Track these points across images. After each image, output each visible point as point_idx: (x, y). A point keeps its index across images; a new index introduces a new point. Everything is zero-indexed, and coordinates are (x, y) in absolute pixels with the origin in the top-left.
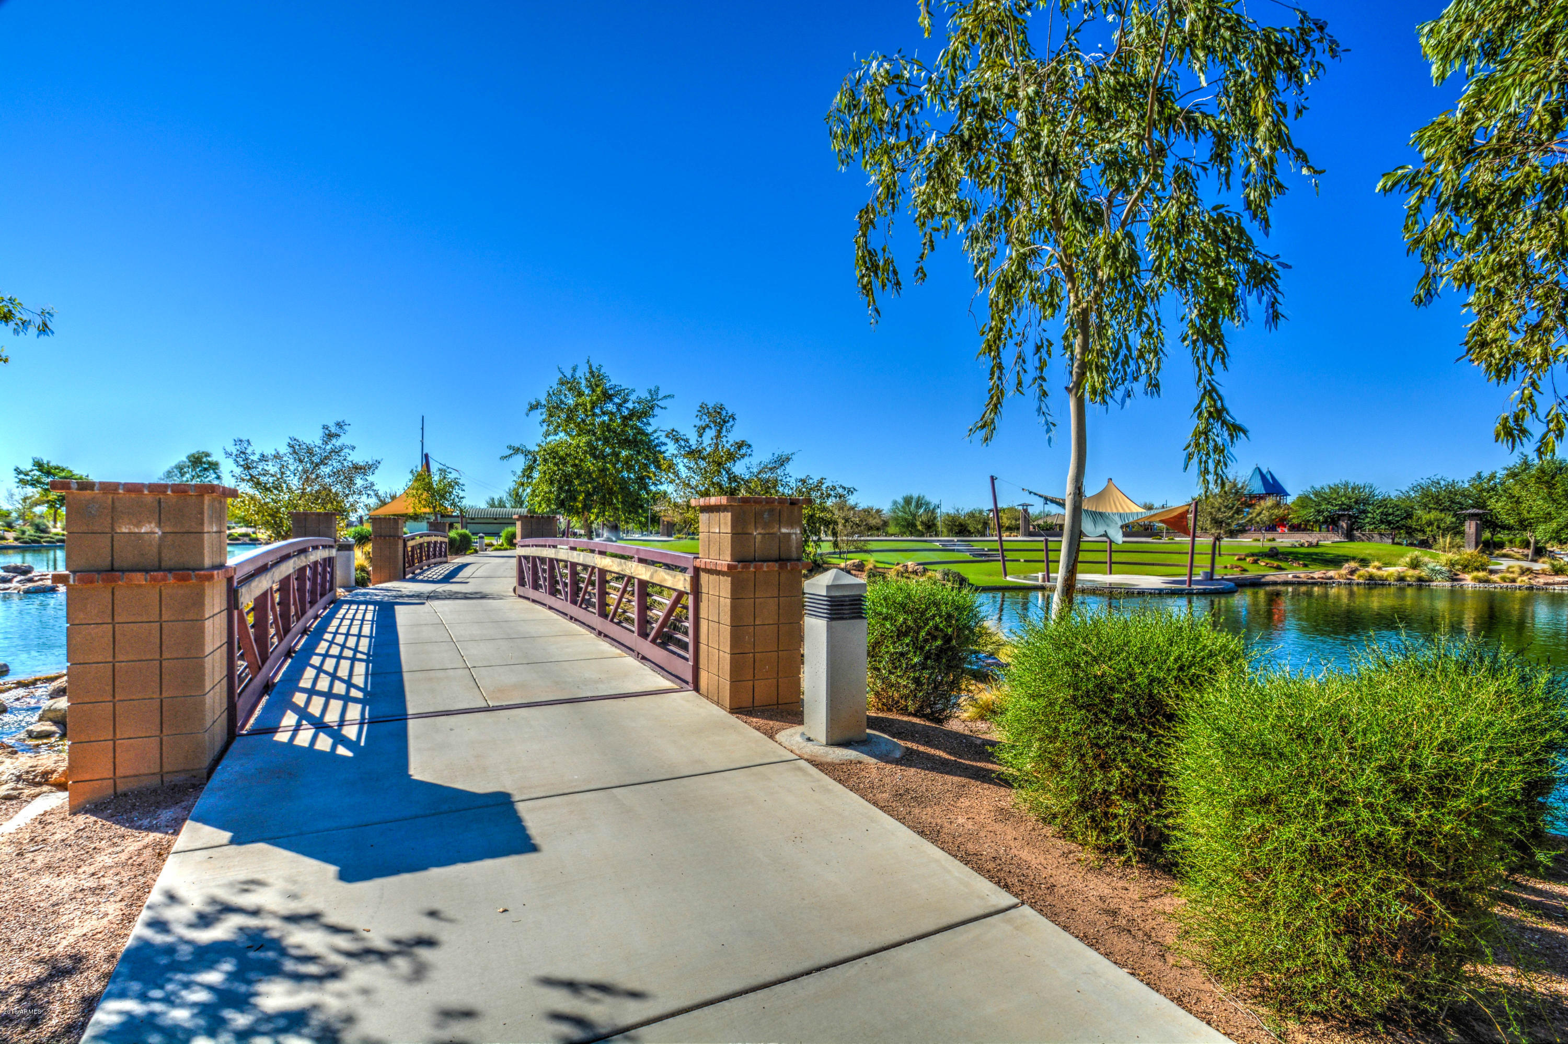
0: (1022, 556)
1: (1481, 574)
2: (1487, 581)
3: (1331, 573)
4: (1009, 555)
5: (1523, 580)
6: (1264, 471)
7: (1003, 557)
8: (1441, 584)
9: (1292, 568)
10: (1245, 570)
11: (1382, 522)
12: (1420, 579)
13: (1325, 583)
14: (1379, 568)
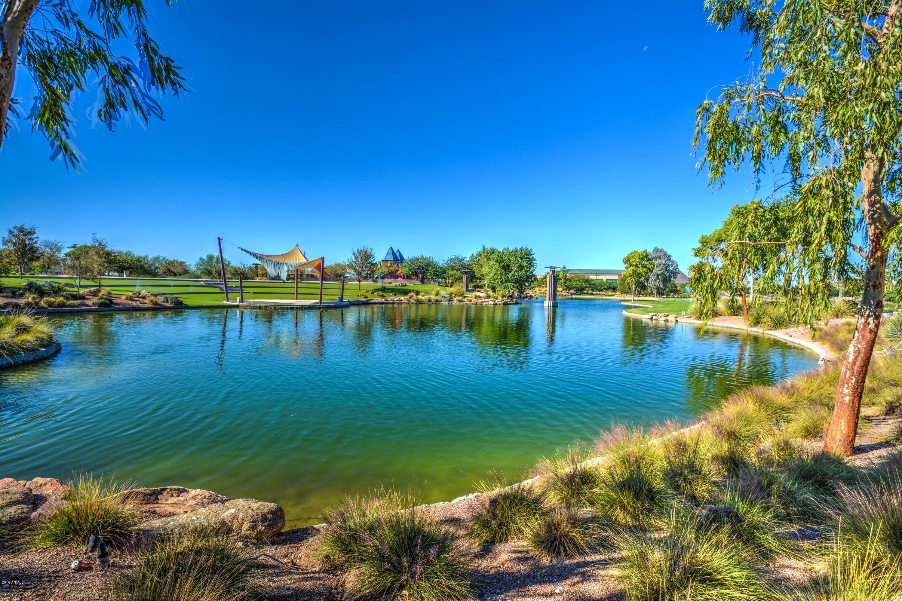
0: (252, 290)
1: (460, 298)
2: (461, 301)
3: (402, 298)
4: (246, 290)
5: (474, 300)
6: (395, 251)
7: (242, 290)
8: (445, 303)
9: (389, 296)
10: (366, 297)
11: (434, 275)
12: (437, 301)
13: (400, 303)
14: (423, 296)
